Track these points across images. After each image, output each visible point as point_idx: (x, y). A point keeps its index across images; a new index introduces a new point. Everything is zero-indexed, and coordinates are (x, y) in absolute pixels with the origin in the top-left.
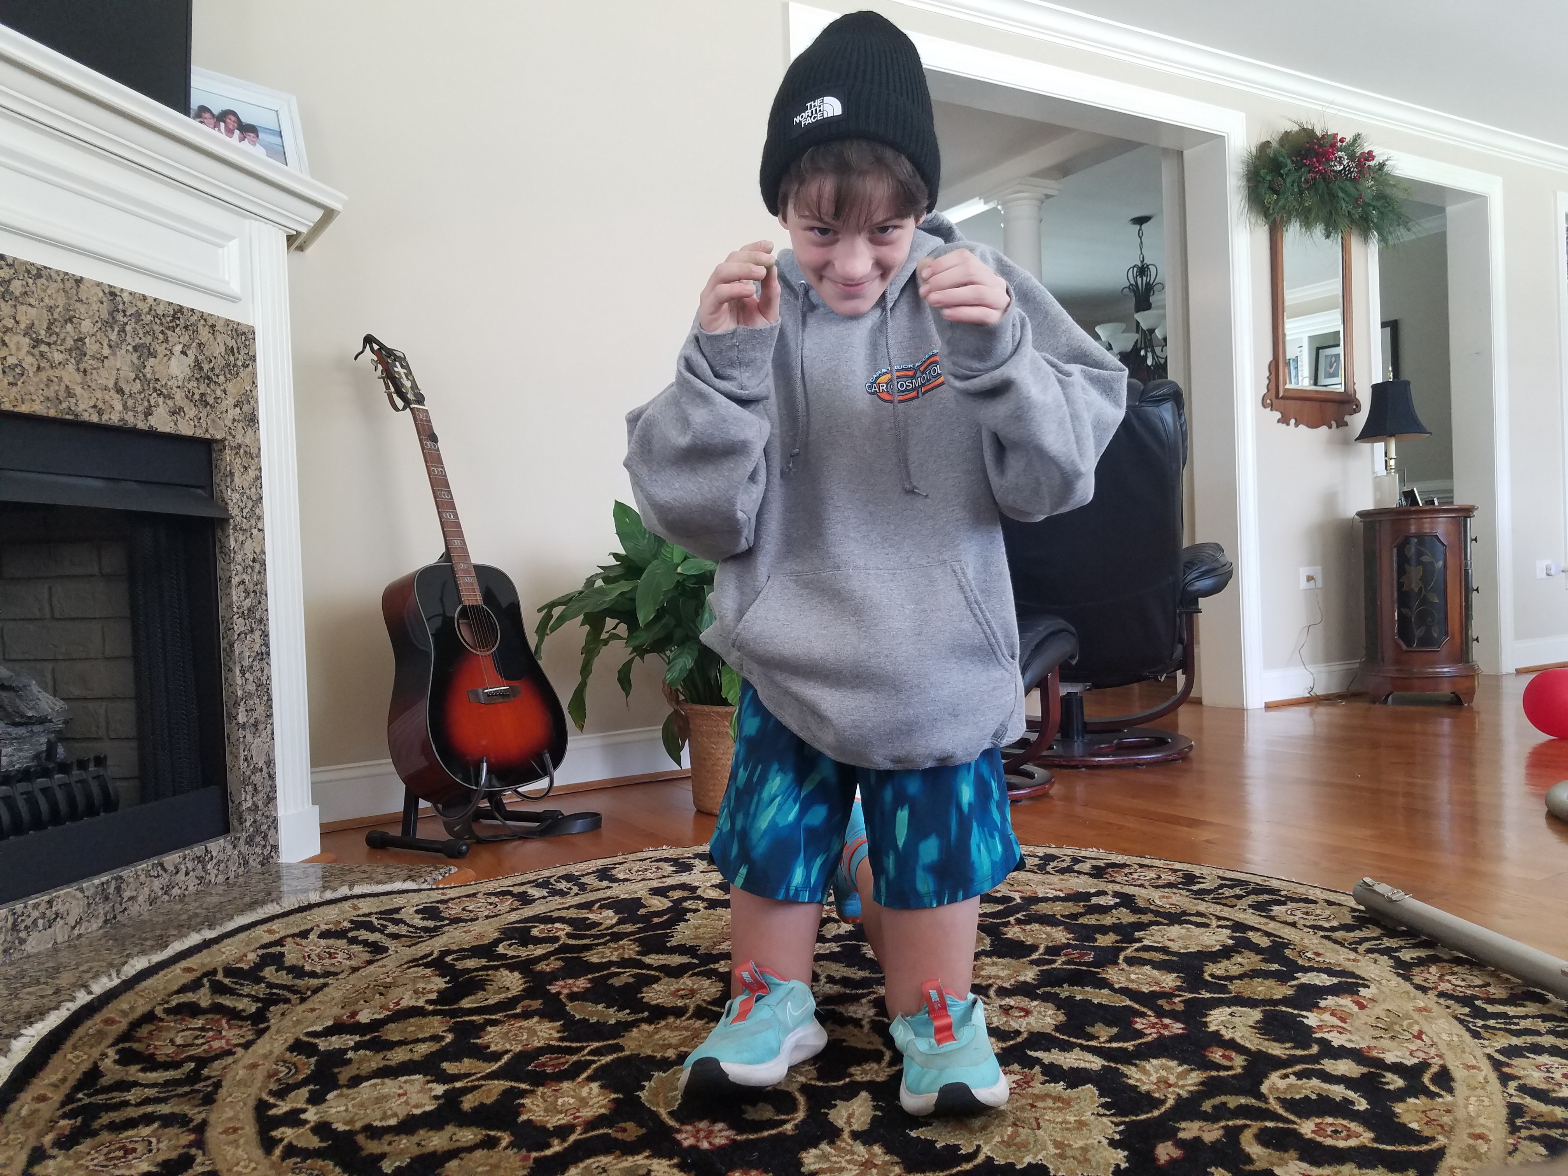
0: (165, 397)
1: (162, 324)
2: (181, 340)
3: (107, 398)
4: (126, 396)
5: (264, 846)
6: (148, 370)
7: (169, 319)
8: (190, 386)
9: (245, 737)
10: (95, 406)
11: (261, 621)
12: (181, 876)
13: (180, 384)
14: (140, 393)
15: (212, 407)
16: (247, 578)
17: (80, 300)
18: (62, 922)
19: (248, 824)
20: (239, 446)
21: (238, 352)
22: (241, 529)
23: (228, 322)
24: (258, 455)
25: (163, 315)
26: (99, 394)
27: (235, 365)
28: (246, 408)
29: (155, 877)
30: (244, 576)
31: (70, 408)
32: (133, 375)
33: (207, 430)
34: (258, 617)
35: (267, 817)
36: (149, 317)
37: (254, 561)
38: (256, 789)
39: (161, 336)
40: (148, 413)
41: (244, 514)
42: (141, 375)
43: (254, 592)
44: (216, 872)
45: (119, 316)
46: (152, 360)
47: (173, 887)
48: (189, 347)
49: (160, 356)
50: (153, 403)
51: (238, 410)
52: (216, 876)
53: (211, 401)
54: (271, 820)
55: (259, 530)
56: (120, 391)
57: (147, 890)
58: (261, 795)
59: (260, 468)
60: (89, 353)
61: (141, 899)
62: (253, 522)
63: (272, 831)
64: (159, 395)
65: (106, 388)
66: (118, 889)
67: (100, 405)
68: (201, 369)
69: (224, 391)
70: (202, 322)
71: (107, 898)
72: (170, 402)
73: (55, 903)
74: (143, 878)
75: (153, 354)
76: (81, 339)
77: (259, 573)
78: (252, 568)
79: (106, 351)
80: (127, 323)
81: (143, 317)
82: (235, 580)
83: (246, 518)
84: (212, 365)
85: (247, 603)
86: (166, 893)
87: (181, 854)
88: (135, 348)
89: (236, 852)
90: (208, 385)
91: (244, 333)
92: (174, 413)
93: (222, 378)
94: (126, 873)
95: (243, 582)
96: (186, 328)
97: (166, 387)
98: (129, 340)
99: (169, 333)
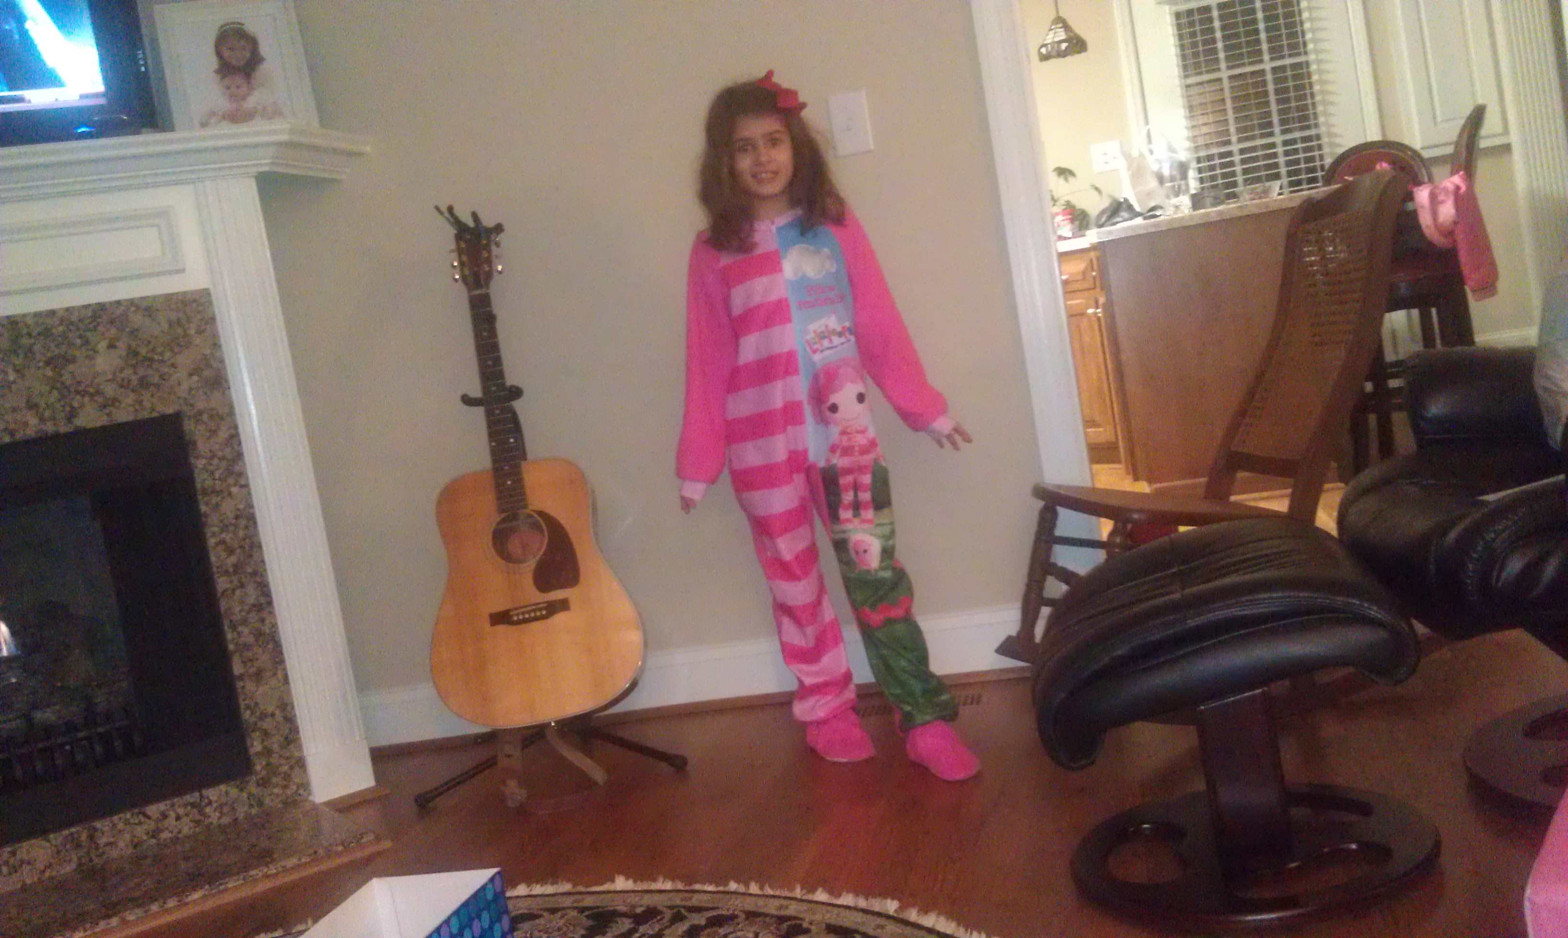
0: (92, 395)
1: (78, 329)
2: (108, 335)
3: (19, 417)
4: (41, 410)
5: (286, 787)
6: (66, 377)
7: (87, 321)
8: (123, 375)
9: (243, 687)
10: (6, 430)
11: (255, 573)
12: (171, 821)
13: (110, 377)
14: (59, 401)
15: (158, 386)
16: (227, 537)
18: (29, 867)
19: (258, 768)
20: (200, 413)
21: (189, 322)
22: (213, 492)
23: (169, 297)
24: (231, 413)
25: (80, 320)
26: (9, 417)
27: (186, 335)
28: (207, 373)
29: (136, 824)
30: (223, 535)
32: (48, 388)
33: (153, 409)
34: (249, 570)
35: (287, 758)
36: (61, 329)
37: (237, 517)
38: (266, 734)
39: (79, 341)
40: (71, 416)
41: (217, 476)
42: (58, 385)
43: (242, 547)
44: (217, 814)
45: (24, 340)
46: (71, 367)
47: (162, 831)
48: (118, 339)
49: (80, 360)
50: (76, 404)
51: (195, 378)
52: (219, 818)
53: (156, 380)
54: (293, 762)
55: (242, 486)
56: (32, 406)
57: (127, 837)
58: (275, 739)
59: (236, 427)
61: (121, 844)
62: (231, 481)
63: (297, 770)
64: (83, 396)
65: (14, 410)
66: (91, 838)
67: (11, 426)
68: (136, 354)
69: (174, 366)
70: (133, 309)
71: (78, 846)
72: (100, 399)
73: (18, 853)
74: (121, 826)
75: (73, 360)
77: (247, 527)
78: (236, 526)
79: (12, 377)
80: (34, 344)
81: (54, 331)
82: (212, 542)
83: (220, 479)
84: (151, 347)
85: (233, 559)
86: (153, 837)
87: (168, 802)
88: (48, 362)
89: (245, 795)
90: (149, 366)
91: (195, 301)
92: (105, 407)
93: (168, 354)
94: (98, 824)
95: (223, 542)
96: (112, 322)
97: (91, 385)
98: (38, 356)
99: (89, 334)
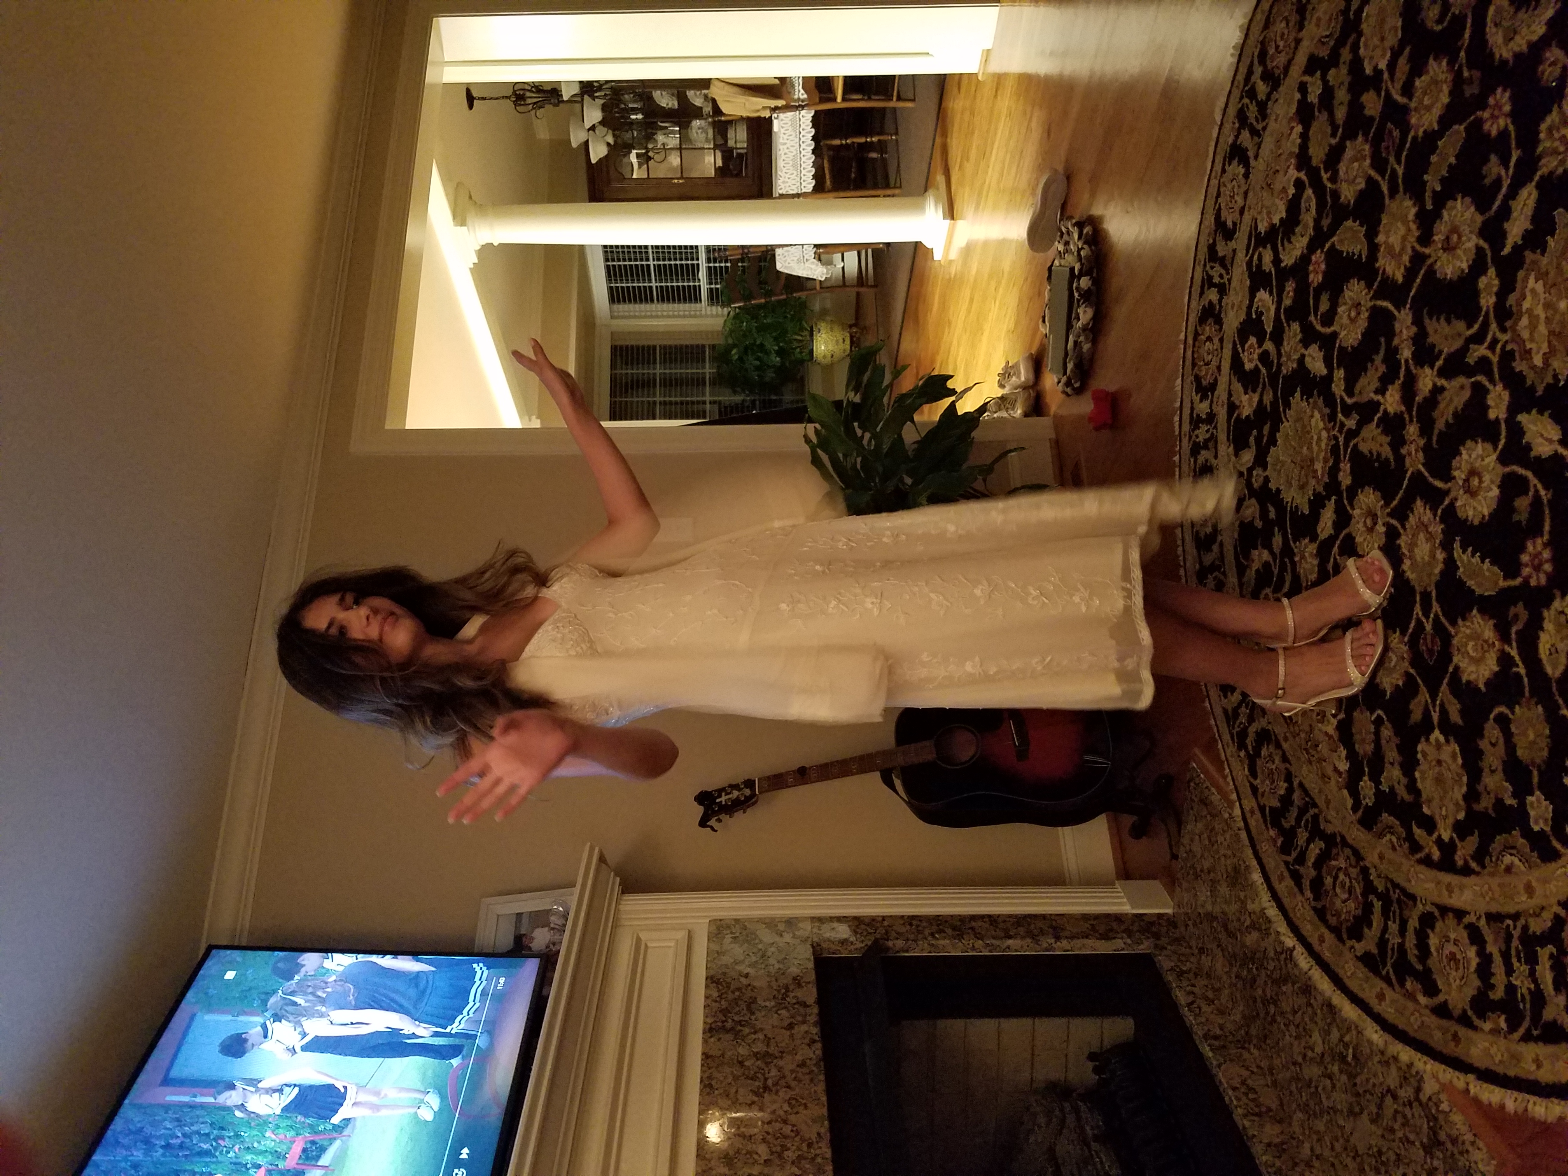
0: (788, 991)
1: (725, 993)
2: (736, 977)
3: (799, 1036)
4: (796, 1022)
6: (767, 1004)
7: (720, 987)
8: (774, 971)
10: (809, 1045)
11: (962, 921)
13: (773, 978)
14: (789, 1010)
15: (787, 954)
17: (723, 1055)
19: (1142, 937)
20: (815, 934)
21: (735, 933)
22: (886, 935)
24: (819, 918)
25: (718, 991)
26: (798, 1042)
27: (746, 936)
28: (781, 927)
30: (926, 933)
31: (815, 1065)
32: (776, 1016)
33: (807, 960)
34: (959, 923)
36: (723, 1002)
37: (911, 925)
38: (1111, 930)
39: (737, 993)
40: (805, 1005)
41: (873, 931)
42: (773, 1009)
43: (938, 925)
45: (729, 1025)
46: (760, 1000)
49: (753, 994)
50: (794, 1001)
51: (784, 934)
53: (781, 955)
55: (884, 919)
56: (790, 1027)
58: (1115, 926)
59: (830, 917)
60: (765, 1049)
62: (878, 925)
64: (787, 996)
65: (792, 1036)
67: (807, 1041)
68: (756, 962)
69: (771, 944)
70: (716, 961)
72: (791, 987)
75: (754, 1000)
76: (756, 1054)
77: (920, 921)
78: (917, 926)
79: (760, 1036)
80: (733, 1020)
81: (724, 1007)
83: (876, 930)
84: (752, 955)
85: (949, 931)
88: (753, 1013)
90: (769, 957)
91: (717, 927)
92: (800, 985)
93: (760, 946)
97: (779, 991)
98: (746, 1018)
99: (732, 987)
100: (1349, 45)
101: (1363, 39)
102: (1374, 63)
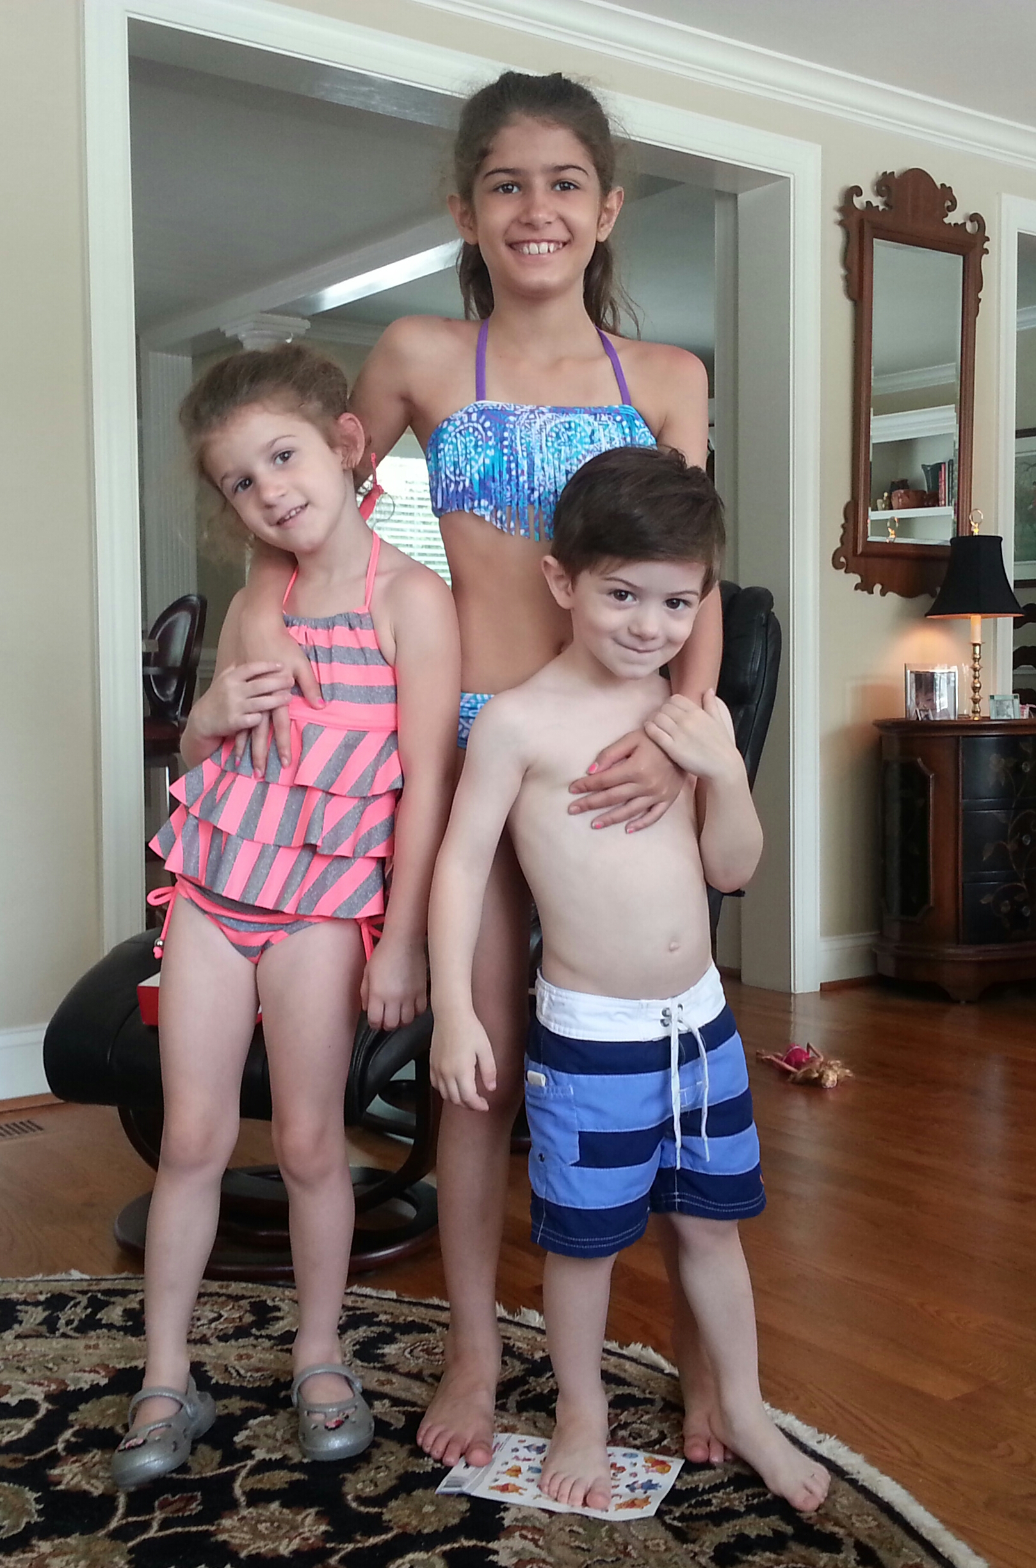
100: (249, 1404)
101: (268, 1418)
102: (253, 1443)
